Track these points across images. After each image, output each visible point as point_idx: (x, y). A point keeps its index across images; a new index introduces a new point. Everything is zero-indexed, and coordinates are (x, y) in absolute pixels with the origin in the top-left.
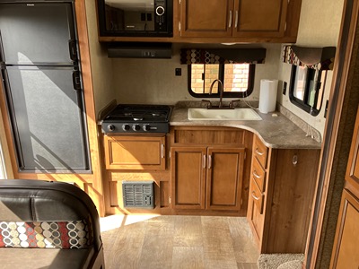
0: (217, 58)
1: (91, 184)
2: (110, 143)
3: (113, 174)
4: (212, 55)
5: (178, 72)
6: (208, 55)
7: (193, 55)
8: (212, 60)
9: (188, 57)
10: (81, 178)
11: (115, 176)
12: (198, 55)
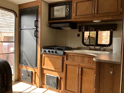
0: (94, 29)
1: (37, 73)
2: (44, 57)
3: (44, 70)
4: (91, 28)
5: (79, 35)
6: (89, 28)
7: (84, 28)
8: (92, 30)
9: (81, 29)
10: (34, 70)
11: (45, 71)
12: (85, 28)
